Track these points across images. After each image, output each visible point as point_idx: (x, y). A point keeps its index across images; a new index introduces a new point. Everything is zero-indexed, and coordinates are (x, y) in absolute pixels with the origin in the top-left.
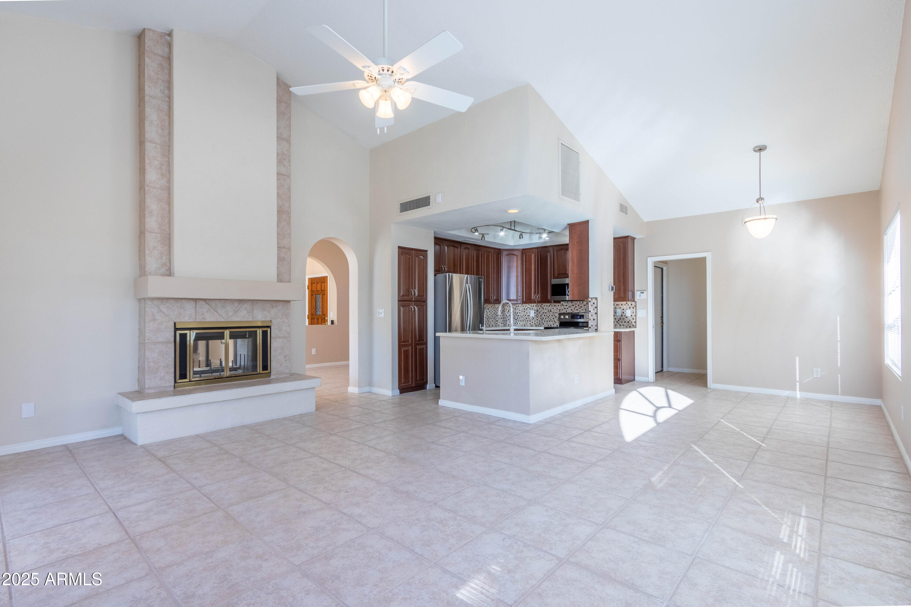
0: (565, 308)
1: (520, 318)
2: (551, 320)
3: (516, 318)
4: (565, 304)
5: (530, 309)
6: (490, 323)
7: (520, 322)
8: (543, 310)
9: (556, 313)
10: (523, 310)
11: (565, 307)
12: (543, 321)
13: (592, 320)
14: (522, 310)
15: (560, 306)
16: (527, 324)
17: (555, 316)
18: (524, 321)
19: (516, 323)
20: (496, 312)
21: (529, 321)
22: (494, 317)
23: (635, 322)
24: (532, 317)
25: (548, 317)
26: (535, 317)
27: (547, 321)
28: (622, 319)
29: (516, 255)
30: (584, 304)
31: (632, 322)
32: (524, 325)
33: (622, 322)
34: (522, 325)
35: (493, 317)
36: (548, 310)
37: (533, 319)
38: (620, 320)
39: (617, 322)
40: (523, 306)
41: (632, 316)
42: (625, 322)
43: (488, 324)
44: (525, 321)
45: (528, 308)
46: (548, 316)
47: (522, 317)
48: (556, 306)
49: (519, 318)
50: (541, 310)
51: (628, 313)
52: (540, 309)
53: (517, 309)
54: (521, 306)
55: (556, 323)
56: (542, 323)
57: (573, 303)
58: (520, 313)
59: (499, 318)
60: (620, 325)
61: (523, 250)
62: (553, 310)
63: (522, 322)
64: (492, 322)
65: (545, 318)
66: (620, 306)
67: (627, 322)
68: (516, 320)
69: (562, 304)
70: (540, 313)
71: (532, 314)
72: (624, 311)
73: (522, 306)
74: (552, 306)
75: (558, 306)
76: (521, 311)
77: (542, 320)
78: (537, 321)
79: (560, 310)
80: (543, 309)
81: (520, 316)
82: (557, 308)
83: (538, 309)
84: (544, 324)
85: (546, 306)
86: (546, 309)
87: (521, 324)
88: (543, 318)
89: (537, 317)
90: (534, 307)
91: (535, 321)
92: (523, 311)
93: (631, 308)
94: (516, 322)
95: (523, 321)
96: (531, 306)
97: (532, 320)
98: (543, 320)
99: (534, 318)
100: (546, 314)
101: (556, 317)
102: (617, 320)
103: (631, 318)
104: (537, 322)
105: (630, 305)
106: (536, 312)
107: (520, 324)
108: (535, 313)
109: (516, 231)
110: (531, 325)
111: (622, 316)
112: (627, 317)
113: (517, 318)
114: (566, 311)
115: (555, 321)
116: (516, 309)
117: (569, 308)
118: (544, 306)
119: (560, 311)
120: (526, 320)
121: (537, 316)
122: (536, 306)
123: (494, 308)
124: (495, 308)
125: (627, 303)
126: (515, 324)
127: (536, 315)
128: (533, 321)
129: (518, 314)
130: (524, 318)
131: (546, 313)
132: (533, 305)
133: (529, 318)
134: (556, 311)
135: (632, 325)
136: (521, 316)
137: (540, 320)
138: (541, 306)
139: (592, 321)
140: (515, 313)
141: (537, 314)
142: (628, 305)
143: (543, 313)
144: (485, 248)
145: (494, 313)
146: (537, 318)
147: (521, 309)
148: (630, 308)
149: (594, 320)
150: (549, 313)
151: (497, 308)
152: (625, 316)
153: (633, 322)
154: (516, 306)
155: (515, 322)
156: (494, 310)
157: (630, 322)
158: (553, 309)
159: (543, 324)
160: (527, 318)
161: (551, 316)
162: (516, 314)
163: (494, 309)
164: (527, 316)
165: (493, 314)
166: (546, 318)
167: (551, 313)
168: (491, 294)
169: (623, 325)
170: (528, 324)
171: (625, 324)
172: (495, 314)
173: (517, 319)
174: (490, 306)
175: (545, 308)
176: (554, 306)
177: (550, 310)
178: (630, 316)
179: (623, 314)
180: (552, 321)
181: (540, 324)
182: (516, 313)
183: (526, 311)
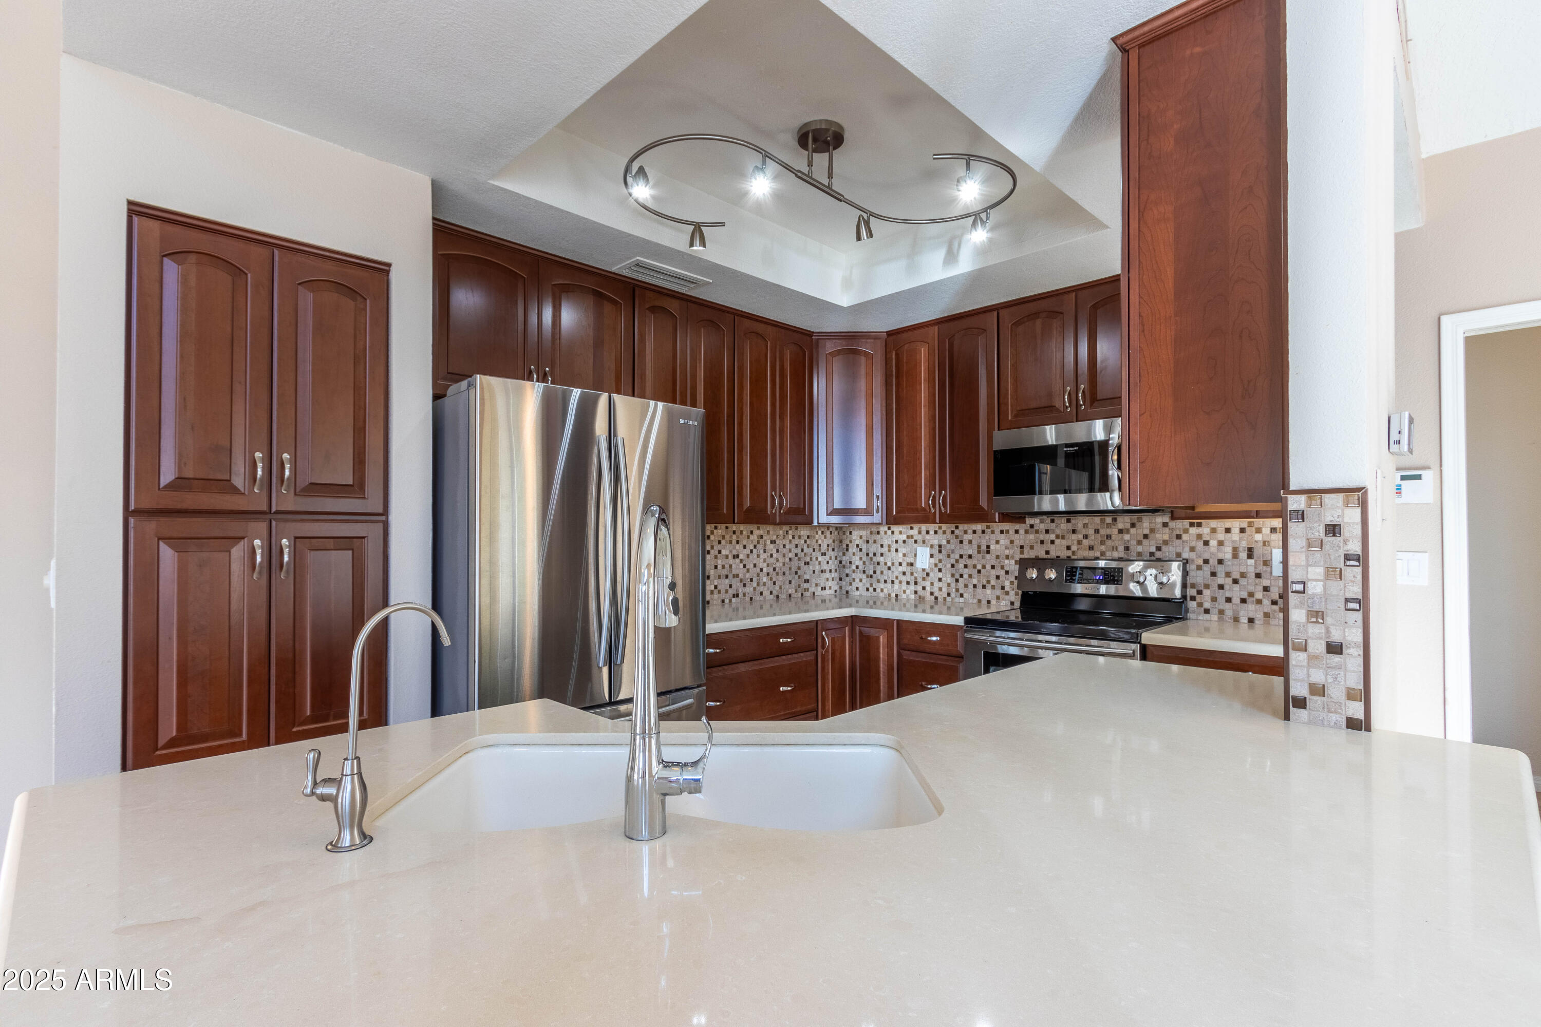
0: (1042, 542)
1: (882, 573)
2: (989, 582)
3: (871, 572)
4: (1042, 527)
5: (916, 542)
6: (781, 587)
7: (882, 585)
8: (959, 546)
9: (1007, 557)
10: (894, 546)
11: (1042, 536)
12: (961, 585)
13: (1317, 647)
14: (889, 546)
15: (1022, 532)
16: (904, 592)
17: (1002, 567)
18: (897, 582)
19: (871, 589)
20: (802, 550)
21: (912, 583)
22: (794, 570)
24: (924, 570)
25: (979, 572)
26: (932, 570)
27: (975, 586)
29: (866, 354)
32: (897, 596)
34: (889, 595)
35: (790, 569)
36: (979, 547)
37: (925, 575)
40: (893, 533)
43: (771, 593)
44: (900, 582)
45: (908, 537)
46: (979, 567)
47: (889, 569)
48: (1007, 532)
49: (878, 572)
50: (953, 547)
52: (948, 542)
53: (875, 542)
54: (886, 533)
55: (1007, 593)
56: (957, 590)
57: (1073, 521)
58: (882, 555)
59: (814, 572)
61: (890, 334)
62: (997, 546)
63: (889, 585)
64: (787, 586)
65: (966, 576)
68: (871, 576)
69: (1032, 526)
70: (949, 556)
71: (923, 559)
73: (889, 532)
74: (993, 532)
75: (1017, 532)
76: (885, 549)
77: (957, 581)
78: (941, 585)
79: (1022, 547)
80: (961, 542)
81: (882, 564)
82: (1012, 542)
83: (944, 542)
84: (965, 595)
85: (970, 531)
86: (970, 542)
87: (885, 591)
88: (961, 576)
89: (940, 570)
90: (928, 537)
91: (932, 584)
92: (893, 550)
94: (871, 585)
95: (893, 582)
96: (920, 533)
97: (924, 579)
98: (961, 580)
99: (928, 574)
100: (970, 562)
101: (1007, 572)
104: (940, 589)
106: (935, 551)
107: (882, 590)
108: (932, 556)
109: (839, 197)
110: (920, 597)
113: (875, 572)
114: (1047, 552)
115: (1003, 588)
116: (871, 542)
117: (1057, 542)
118: (966, 532)
119: (1022, 553)
120: (901, 577)
121: (940, 565)
122: (936, 532)
123: (793, 538)
124: (800, 537)
126: (868, 589)
127: (937, 562)
128: (927, 584)
129: (875, 559)
130: (896, 573)
131: (970, 556)
132: (924, 527)
133: (912, 574)
134: (1007, 552)
136: (886, 564)
137: (949, 581)
138: (953, 532)
139: (1313, 659)
140: (868, 554)
141: (940, 561)
143: (961, 556)
144: (747, 323)
145: (796, 555)
146: (940, 575)
147: (886, 543)
149: (1334, 648)
150: (983, 557)
151: (808, 537)
154: (871, 533)
155: (868, 586)
156: (797, 546)
158: (997, 542)
159: (962, 595)
160: (904, 573)
161: (988, 567)
162: (871, 559)
163: (796, 541)
164: (904, 564)
165: (790, 559)
166: (970, 576)
167: (988, 556)
168: (773, 489)
170: (908, 592)
172: (799, 560)
173: (874, 576)
174: (781, 532)
175: (966, 538)
176: (1002, 532)
177: (984, 548)
180: (993, 587)
181: (949, 595)
182: (871, 555)
183: (903, 550)
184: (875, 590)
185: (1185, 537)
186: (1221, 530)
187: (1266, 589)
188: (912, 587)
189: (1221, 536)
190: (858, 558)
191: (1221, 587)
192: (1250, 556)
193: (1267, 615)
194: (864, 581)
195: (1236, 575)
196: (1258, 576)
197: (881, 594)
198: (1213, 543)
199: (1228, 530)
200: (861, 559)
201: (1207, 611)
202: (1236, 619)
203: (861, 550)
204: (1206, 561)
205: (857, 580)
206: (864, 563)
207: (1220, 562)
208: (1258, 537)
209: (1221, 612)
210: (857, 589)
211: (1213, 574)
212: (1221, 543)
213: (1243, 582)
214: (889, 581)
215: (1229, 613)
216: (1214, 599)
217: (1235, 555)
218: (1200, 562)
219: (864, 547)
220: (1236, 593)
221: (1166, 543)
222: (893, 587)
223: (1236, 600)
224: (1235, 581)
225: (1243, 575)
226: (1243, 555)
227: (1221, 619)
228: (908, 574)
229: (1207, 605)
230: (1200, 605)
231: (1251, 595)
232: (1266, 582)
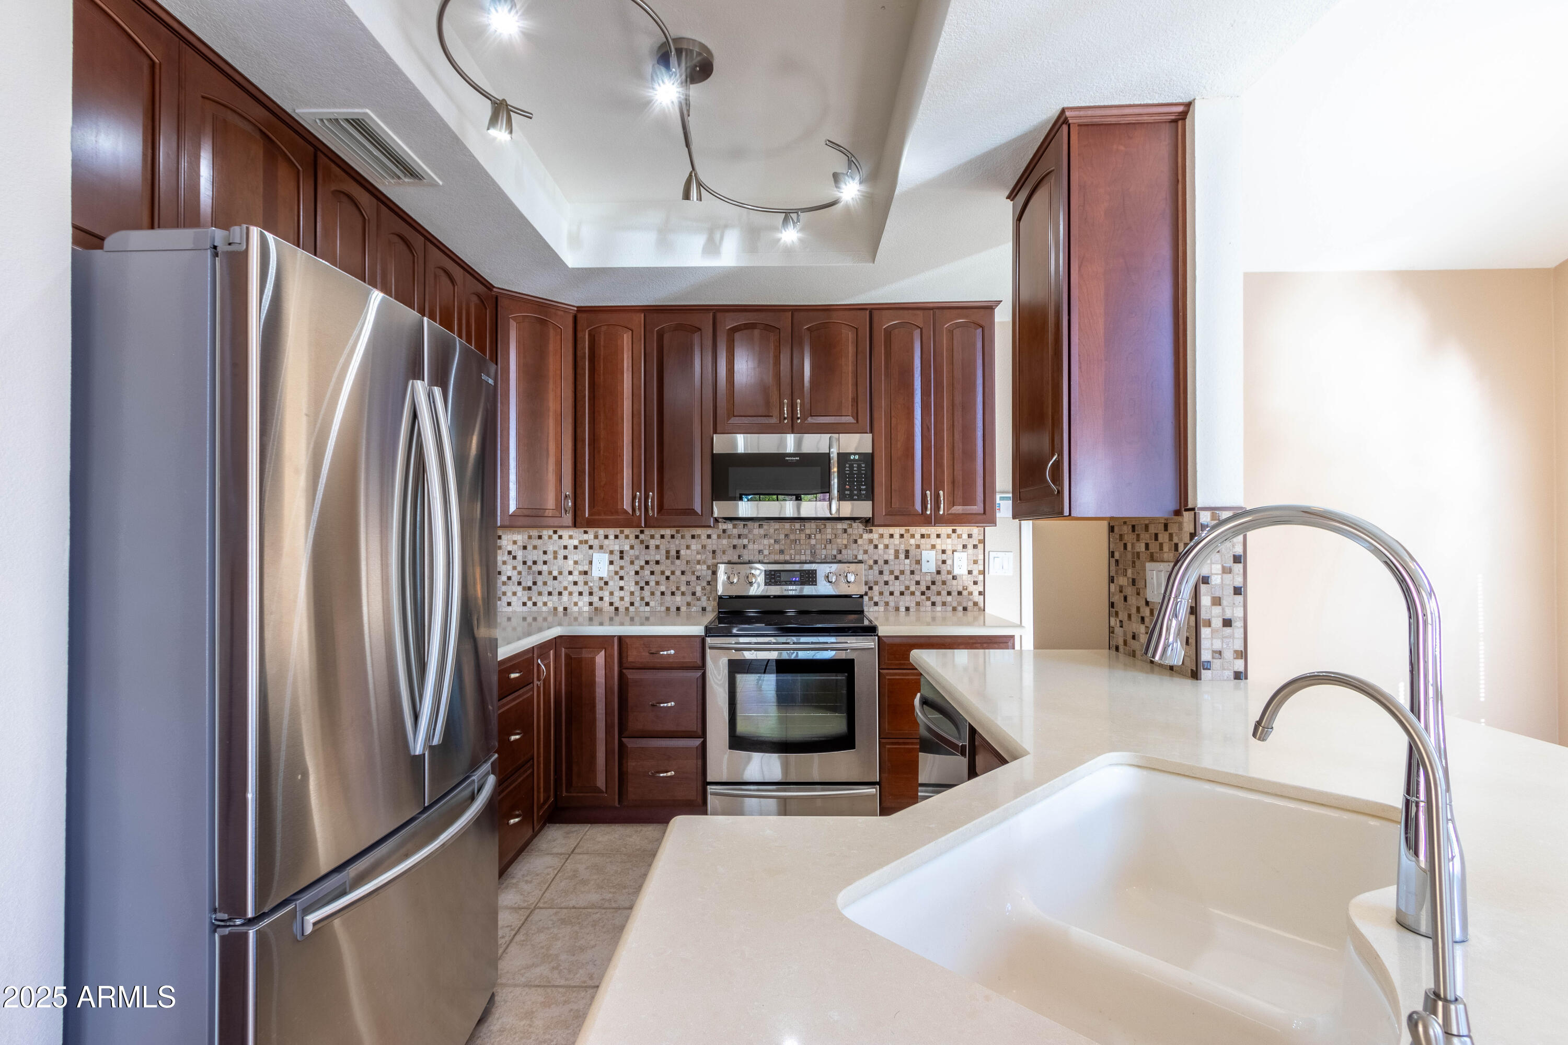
0: (735, 547)
1: (545, 583)
2: (678, 588)
3: (530, 584)
4: (735, 532)
5: (591, 547)
7: (545, 598)
8: (644, 551)
9: (699, 562)
10: (562, 553)
11: (735, 542)
12: (646, 593)
15: (714, 537)
16: (576, 604)
17: (693, 573)
18: (565, 593)
19: (530, 604)
21: (586, 593)
23: (980, 593)
24: (601, 579)
25: (668, 578)
26: (611, 578)
27: (663, 593)
28: (939, 583)
29: (556, 328)
30: (808, 532)
31: (971, 593)
32: (565, 609)
33: (939, 593)
34: (555, 609)
36: (668, 552)
37: (602, 584)
38: (933, 587)
39: (923, 593)
40: (560, 537)
41: (970, 572)
42: (949, 593)
44: (571, 594)
45: (581, 542)
46: (668, 573)
47: (555, 578)
48: (699, 536)
49: (540, 583)
50: (637, 553)
51: (961, 564)
52: (632, 547)
53: (535, 547)
54: (550, 537)
55: (699, 599)
56: (642, 599)
57: (765, 527)
58: (545, 563)
60: (933, 604)
61: (581, 310)
62: (688, 552)
63: (555, 597)
65: (652, 583)
66: (934, 540)
67: (955, 594)
68: (530, 588)
69: (724, 531)
70: (632, 563)
71: (601, 566)
72: (944, 557)
73: (555, 537)
74: (683, 537)
75: (709, 537)
76: (549, 557)
77: (642, 588)
78: (622, 593)
79: (714, 552)
80: (647, 547)
81: (545, 573)
82: (704, 547)
83: (627, 548)
84: (652, 604)
85: (658, 536)
86: (657, 547)
87: (550, 604)
88: (647, 583)
89: (621, 578)
90: (606, 542)
91: (612, 594)
92: (560, 556)
93: (970, 547)
94: (530, 599)
95: (560, 594)
96: (596, 537)
97: (601, 589)
98: (646, 588)
99: (606, 583)
100: (657, 569)
101: (698, 578)
102: (923, 588)
103: (967, 581)
104: (622, 599)
105: (965, 536)
106: (616, 557)
107: (545, 604)
108: (611, 563)
110: (596, 609)
111: (938, 572)
112: (954, 578)
113: (535, 583)
114: (739, 557)
115: (694, 594)
116: (530, 547)
117: (750, 546)
118: (652, 537)
119: (714, 558)
120: (571, 588)
121: (622, 573)
122: (616, 537)
125: (954, 531)
126: (524, 604)
127: (618, 569)
128: (606, 594)
129: (535, 568)
130: (565, 584)
131: (657, 562)
132: (601, 532)
133: (586, 583)
134: (699, 557)
135: (970, 604)
136: (550, 573)
137: (632, 589)
138: (637, 537)
139: (1215, 632)
140: (525, 563)
141: (622, 568)
142: (959, 536)
143: (647, 562)
146: (622, 583)
147: (551, 548)
148: (965, 547)
149: (1227, 623)
150: (673, 563)
152: (949, 572)
153: (976, 593)
154: (530, 537)
155: (525, 600)
157: (965, 593)
158: (688, 547)
159: (647, 604)
160: (575, 583)
161: (678, 573)
162: (530, 568)
164: (576, 573)
166: (657, 583)
167: (678, 562)
169: (944, 604)
170: (580, 604)
171: (949, 599)
173: (534, 588)
175: (652, 543)
176: (693, 537)
177: (673, 553)
178: (967, 573)
179: (944, 568)
180: (683, 594)
181: (632, 604)
182: (530, 563)
183: (573, 556)
184: (535, 604)
185: (860, 542)
186: (886, 536)
187: (918, 583)
188: (586, 598)
189: (886, 540)
190: (509, 567)
191: (886, 583)
192: (907, 557)
193: (918, 604)
194: (519, 594)
195: (897, 573)
196: (912, 572)
197: (545, 609)
198: (881, 546)
199: (892, 536)
200: (514, 568)
201: (876, 604)
202: (897, 609)
203: (514, 558)
204: (876, 562)
205: (509, 594)
206: (520, 573)
207: (886, 562)
208: (912, 541)
209: (887, 604)
210: (509, 604)
211: (881, 573)
212: (886, 547)
213: (902, 578)
214: (555, 593)
215: (892, 604)
216: (881, 593)
217: (897, 557)
218: (871, 562)
219: (520, 554)
220: (897, 587)
221: (846, 546)
222: (559, 600)
223: (897, 593)
224: (897, 578)
225: (902, 572)
226: (902, 556)
227: (886, 610)
228: (581, 583)
229: (876, 599)
230: (871, 599)
231: (907, 588)
232: (917, 578)
